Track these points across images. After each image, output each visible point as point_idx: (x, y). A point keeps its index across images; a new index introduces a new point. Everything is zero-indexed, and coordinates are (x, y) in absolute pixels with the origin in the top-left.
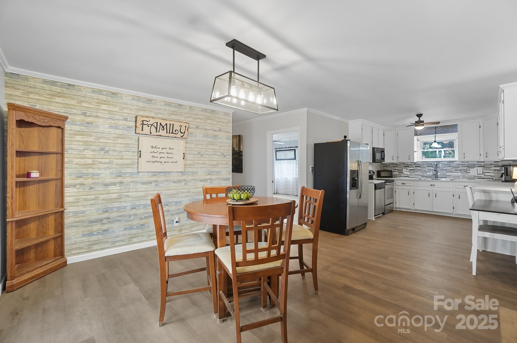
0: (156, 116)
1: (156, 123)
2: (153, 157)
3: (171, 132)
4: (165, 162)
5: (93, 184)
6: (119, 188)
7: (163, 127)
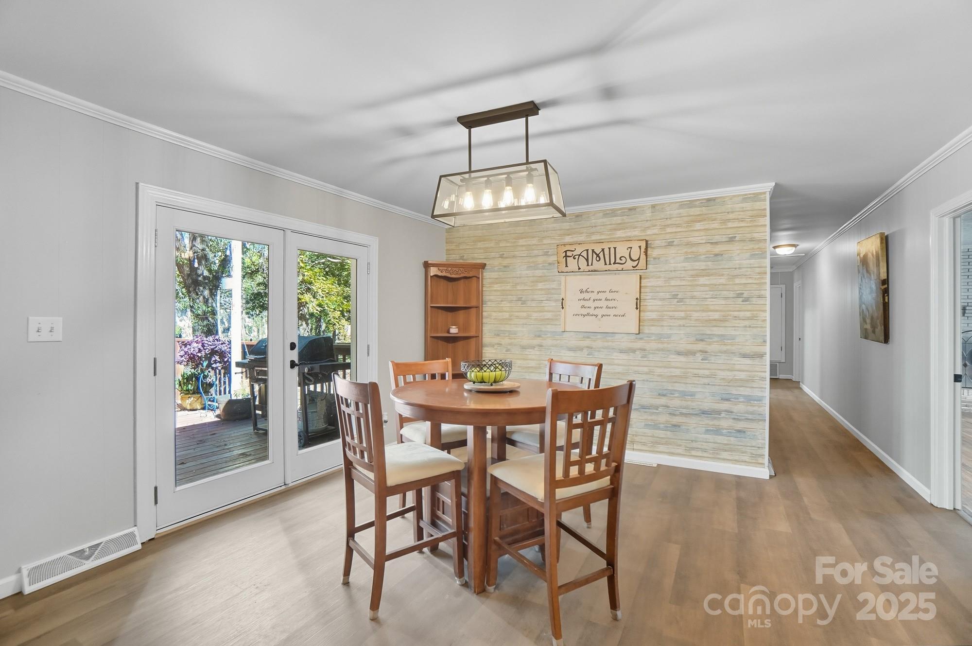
0: (588, 239)
1: (586, 251)
2: (583, 307)
3: (612, 263)
4: (603, 316)
5: (510, 344)
6: (538, 353)
7: (598, 255)
